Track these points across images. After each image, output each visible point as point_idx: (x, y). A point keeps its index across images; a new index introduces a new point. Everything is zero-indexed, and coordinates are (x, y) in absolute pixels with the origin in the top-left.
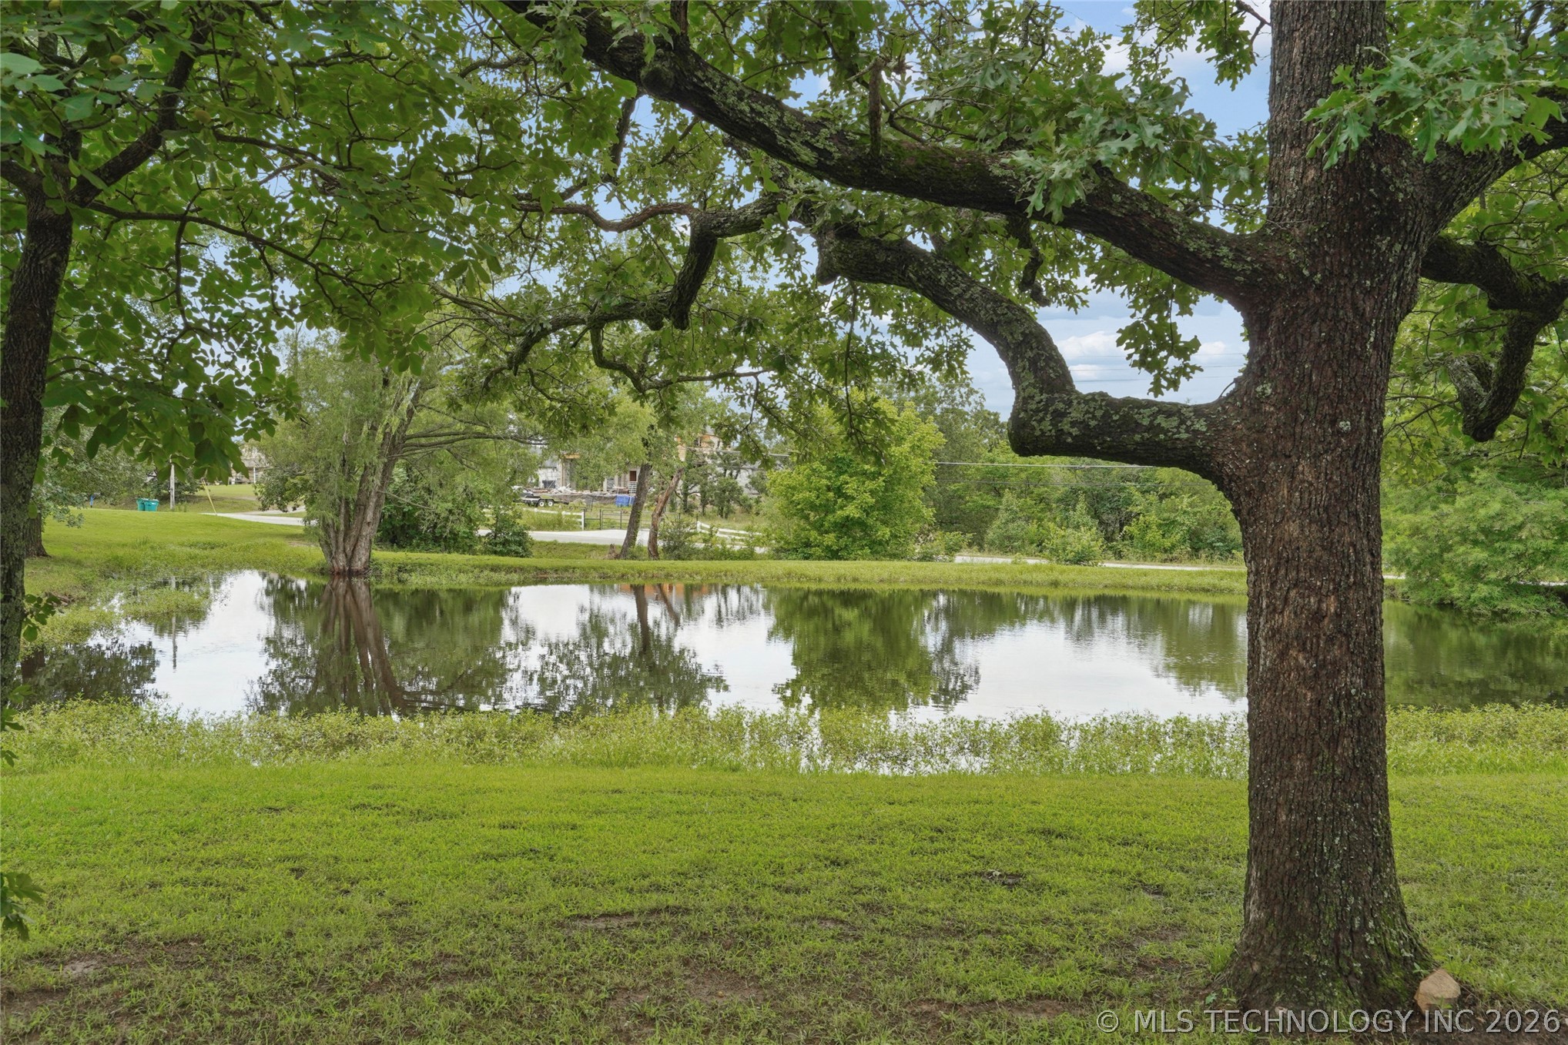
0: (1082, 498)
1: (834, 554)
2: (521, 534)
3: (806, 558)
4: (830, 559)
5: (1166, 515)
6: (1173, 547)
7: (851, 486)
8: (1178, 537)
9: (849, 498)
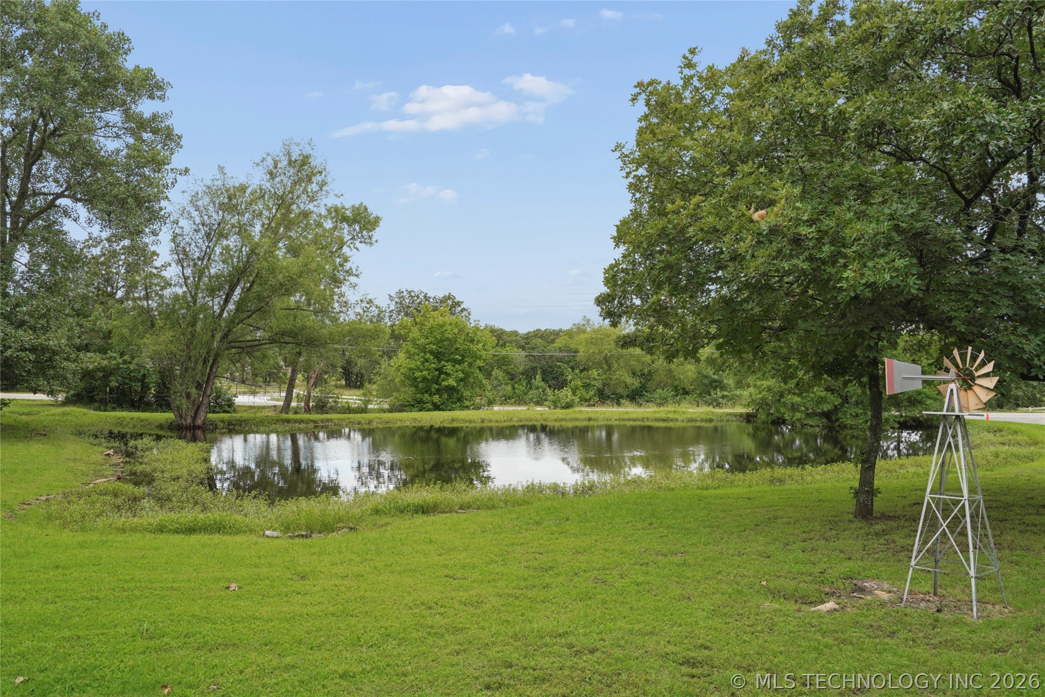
0: (539, 372)
1: (437, 407)
2: (230, 400)
3: (420, 410)
4: (435, 410)
5: (585, 381)
6: (590, 399)
7: (449, 367)
8: (592, 393)
9: (448, 375)
